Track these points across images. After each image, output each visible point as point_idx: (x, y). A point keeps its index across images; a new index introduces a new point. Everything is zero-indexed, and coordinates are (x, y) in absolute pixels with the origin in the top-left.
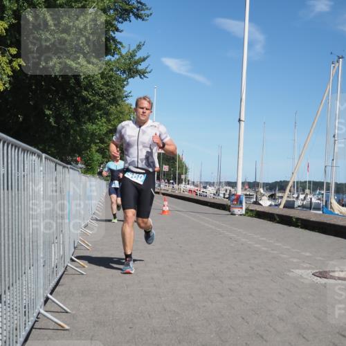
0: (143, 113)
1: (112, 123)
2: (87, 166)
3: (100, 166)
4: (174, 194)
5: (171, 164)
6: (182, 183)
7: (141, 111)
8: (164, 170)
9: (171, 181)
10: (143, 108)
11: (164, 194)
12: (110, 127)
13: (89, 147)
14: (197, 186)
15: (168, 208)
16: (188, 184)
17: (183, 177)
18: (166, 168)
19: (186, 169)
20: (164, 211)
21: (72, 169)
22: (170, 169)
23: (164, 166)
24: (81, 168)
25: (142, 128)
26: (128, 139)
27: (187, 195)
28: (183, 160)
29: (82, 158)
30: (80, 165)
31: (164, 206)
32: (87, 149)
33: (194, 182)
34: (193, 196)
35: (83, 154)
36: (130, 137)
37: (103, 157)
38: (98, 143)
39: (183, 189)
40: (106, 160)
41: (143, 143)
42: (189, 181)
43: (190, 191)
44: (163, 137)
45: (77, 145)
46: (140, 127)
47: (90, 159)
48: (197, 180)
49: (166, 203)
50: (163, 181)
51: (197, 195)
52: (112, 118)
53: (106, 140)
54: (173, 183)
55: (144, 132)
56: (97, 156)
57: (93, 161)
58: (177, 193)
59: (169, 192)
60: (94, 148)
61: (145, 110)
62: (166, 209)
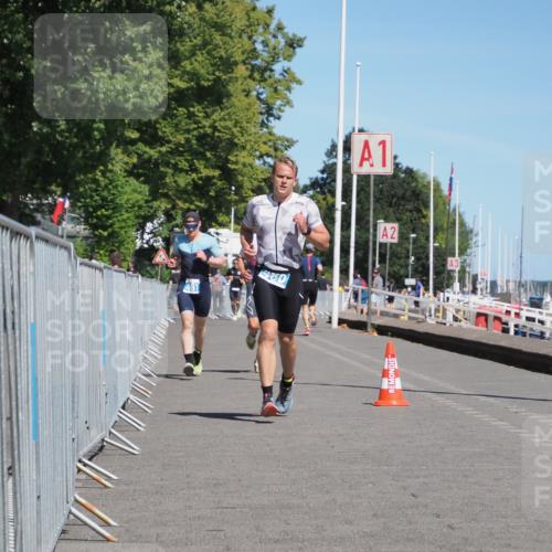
0: (283, 183)
1: (187, 65)
2: (94, 227)
3: (142, 227)
4: (421, 328)
5: (406, 216)
6: (449, 286)
7: (279, 180)
8: (380, 239)
9: (410, 281)
10: (282, 177)
11: (382, 330)
12: (178, 83)
13: (103, 159)
14: (506, 297)
15: (398, 384)
16: (474, 291)
17: (454, 263)
18: (388, 232)
19: (466, 235)
20: (383, 394)
21: (47, 241)
22: (403, 237)
23: (382, 224)
24: (71, 237)
25: (282, 205)
26: (261, 222)
27: (470, 331)
28: (456, 200)
29: (75, 199)
30: (67, 226)
31: (385, 374)
32: (94, 168)
33: (494, 284)
34: (491, 335)
35: (78, 184)
36: (264, 219)
37: (155, 195)
38: (133, 142)
39: (454, 308)
40: (163, 205)
41: (284, 228)
42: (475, 278)
43: (482, 317)
44: (311, 221)
45: (57, 148)
46: (279, 204)
47: (105, 203)
48: (505, 276)
49: (392, 364)
50: (379, 279)
51: (506, 331)
52: (184, 47)
53: (166, 129)
54: (414, 288)
55: (285, 212)
56: (133, 192)
57: (116, 208)
58: (430, 325)
59: (403, 322)
60: (119, 160)
61: (285, 180)
62: (393, 384)
